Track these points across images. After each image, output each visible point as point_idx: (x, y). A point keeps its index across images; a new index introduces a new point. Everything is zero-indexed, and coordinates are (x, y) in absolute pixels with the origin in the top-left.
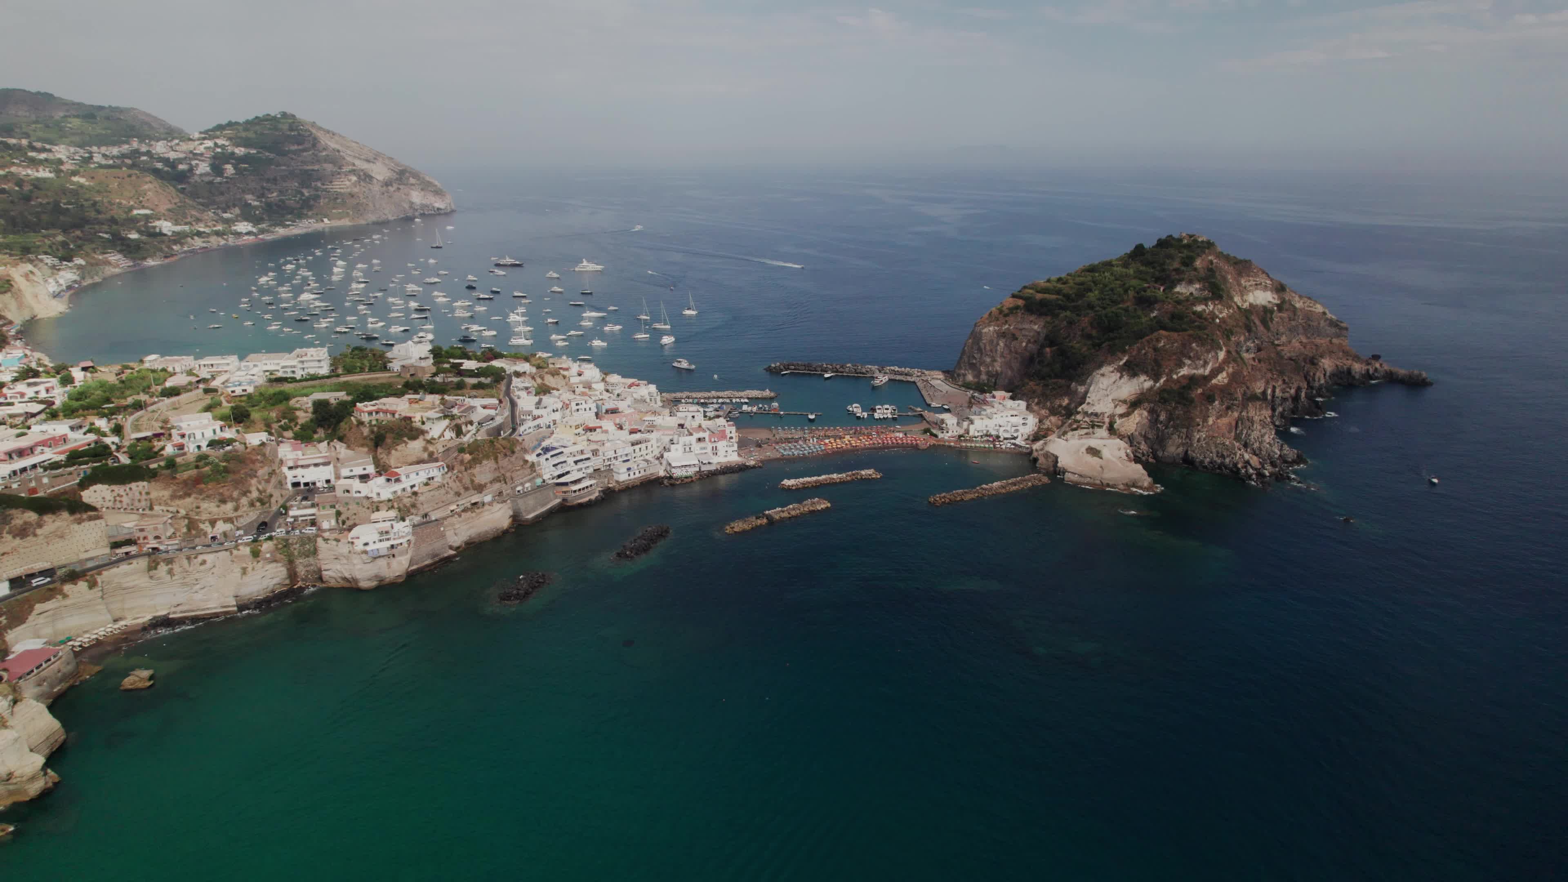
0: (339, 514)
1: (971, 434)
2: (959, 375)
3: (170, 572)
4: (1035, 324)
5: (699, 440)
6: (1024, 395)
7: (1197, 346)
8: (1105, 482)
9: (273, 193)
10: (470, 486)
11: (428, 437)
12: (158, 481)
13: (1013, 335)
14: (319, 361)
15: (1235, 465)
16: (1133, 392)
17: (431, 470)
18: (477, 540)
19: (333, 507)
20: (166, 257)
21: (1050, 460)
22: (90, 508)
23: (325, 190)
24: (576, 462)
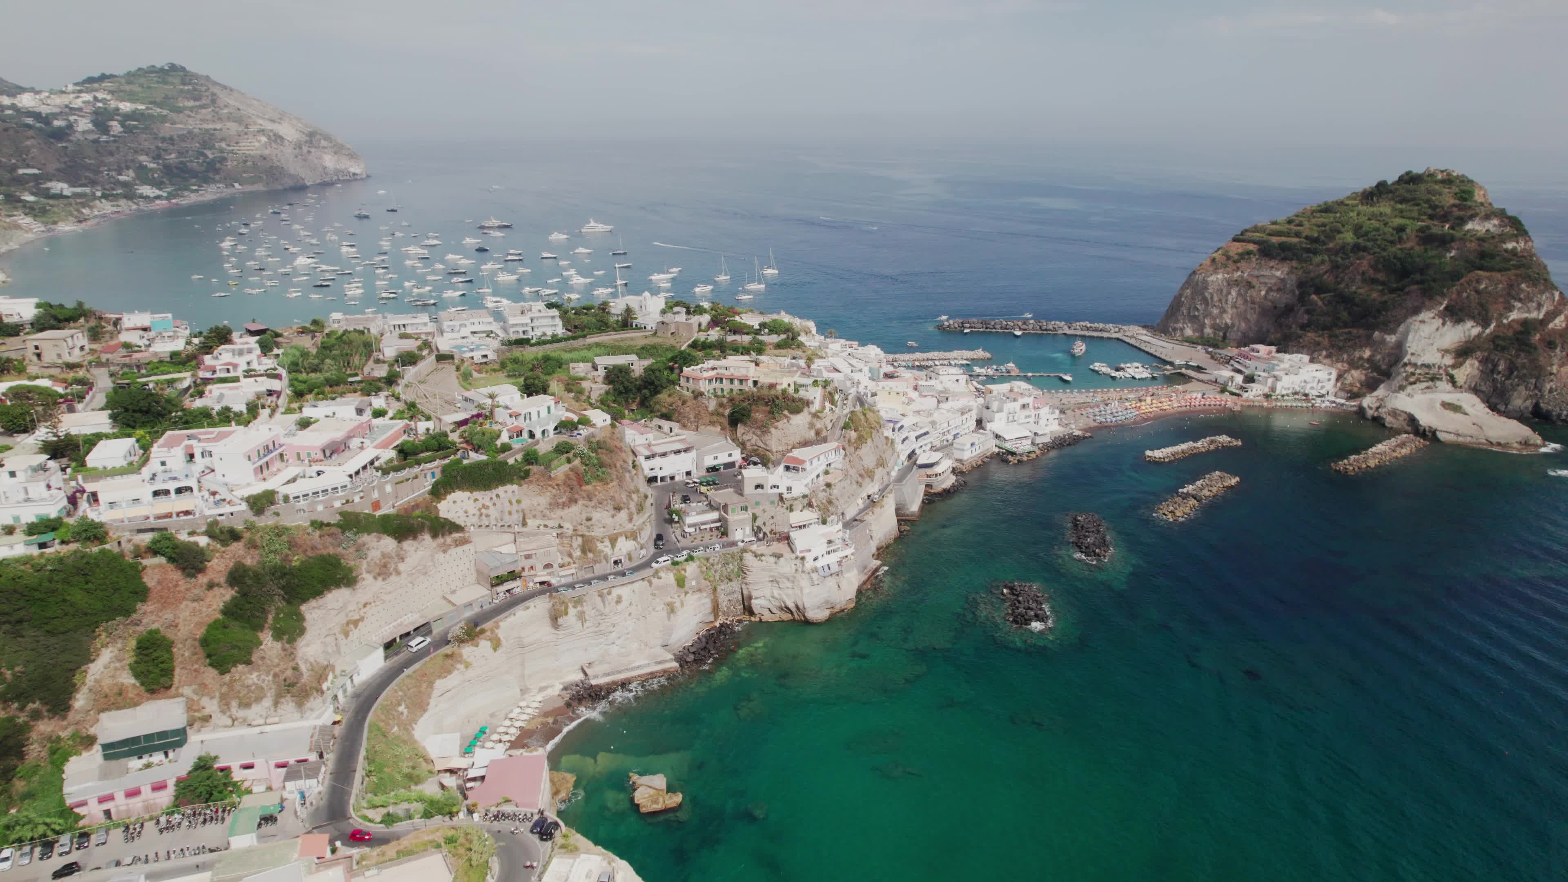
0: (755, 518)
1: (1279, 392)
3: (581, 617)
4: (1277, 270)
5: (1023, 406)
7: (1528, 287)
8: (1494, 441)
9: (170, 154)
10: (862, 471)
12: (531, 482)
13: (1249, 283)
14: (553, 317)
16: (1458, 339)
17: (827, 454)
22: (455, 528)
23: (232, 152)
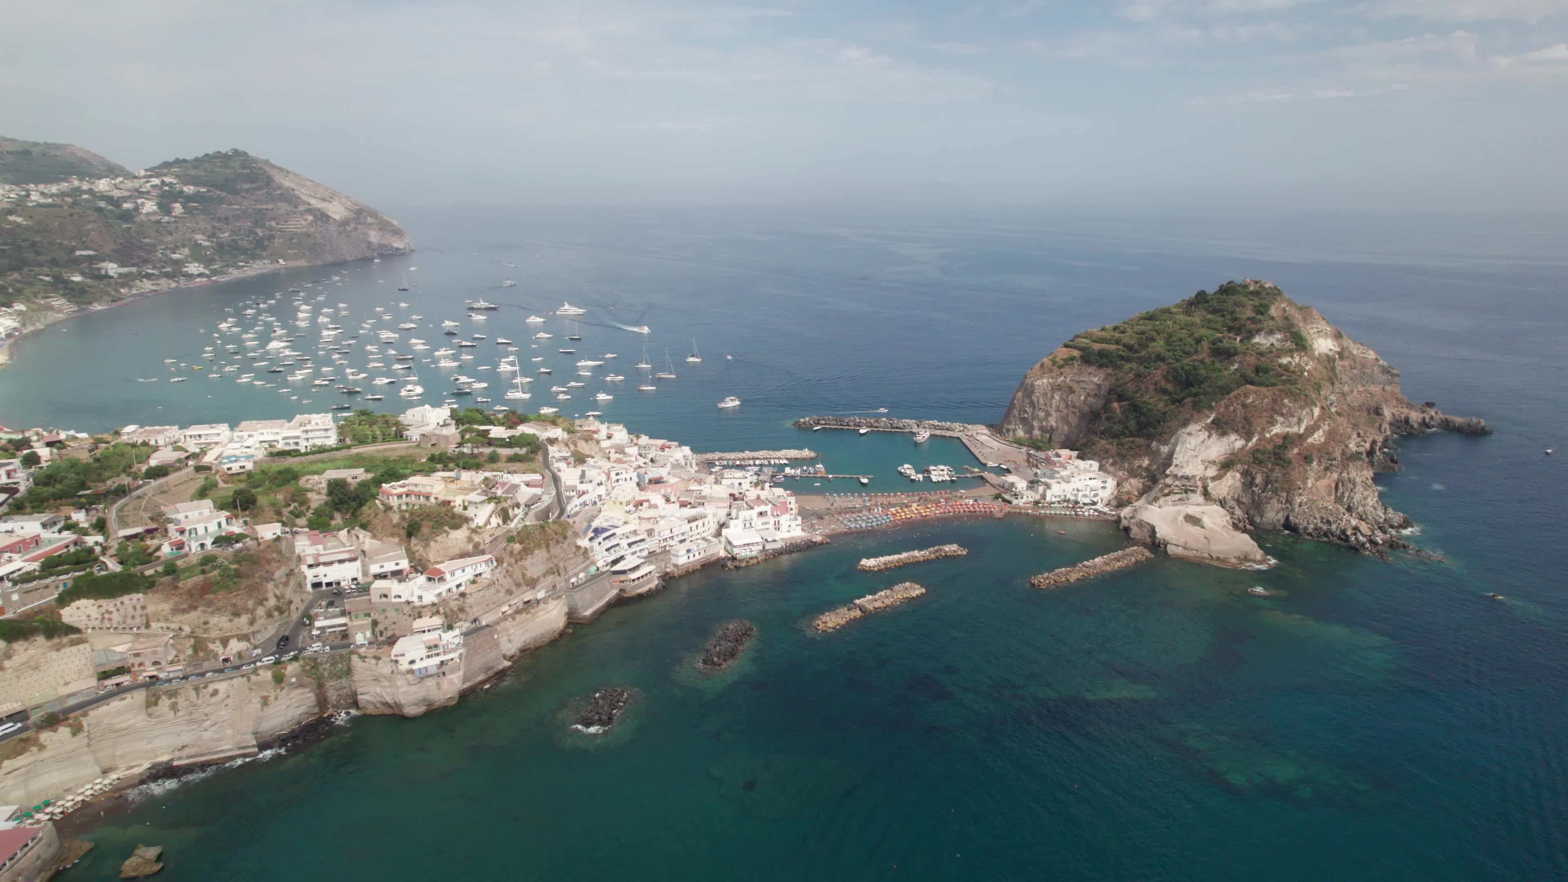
0: (375, 623)
1: (1048, 499)
2: (1008, 430)
3: (174, 707)
4: (1095, 376)
5: (761, 514)
6: (1095, 454)
7: (1290, 402)
8: (1214, 555)
9: (224, 233)
10: (522, 581)
11: (473, 525)
12: (157, 591)
13: (1070, 388)
14: (326, 430)
15: (1344, 532)
16: (1223, 452)
17: (479, 565)
18: (532, 646)
19: (368, 615)
20: (114, 301)
21: (1145, 530)
22: (71, 630)
23: (280, 230)
24: (630, 545)
